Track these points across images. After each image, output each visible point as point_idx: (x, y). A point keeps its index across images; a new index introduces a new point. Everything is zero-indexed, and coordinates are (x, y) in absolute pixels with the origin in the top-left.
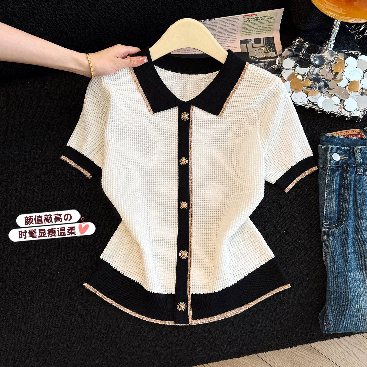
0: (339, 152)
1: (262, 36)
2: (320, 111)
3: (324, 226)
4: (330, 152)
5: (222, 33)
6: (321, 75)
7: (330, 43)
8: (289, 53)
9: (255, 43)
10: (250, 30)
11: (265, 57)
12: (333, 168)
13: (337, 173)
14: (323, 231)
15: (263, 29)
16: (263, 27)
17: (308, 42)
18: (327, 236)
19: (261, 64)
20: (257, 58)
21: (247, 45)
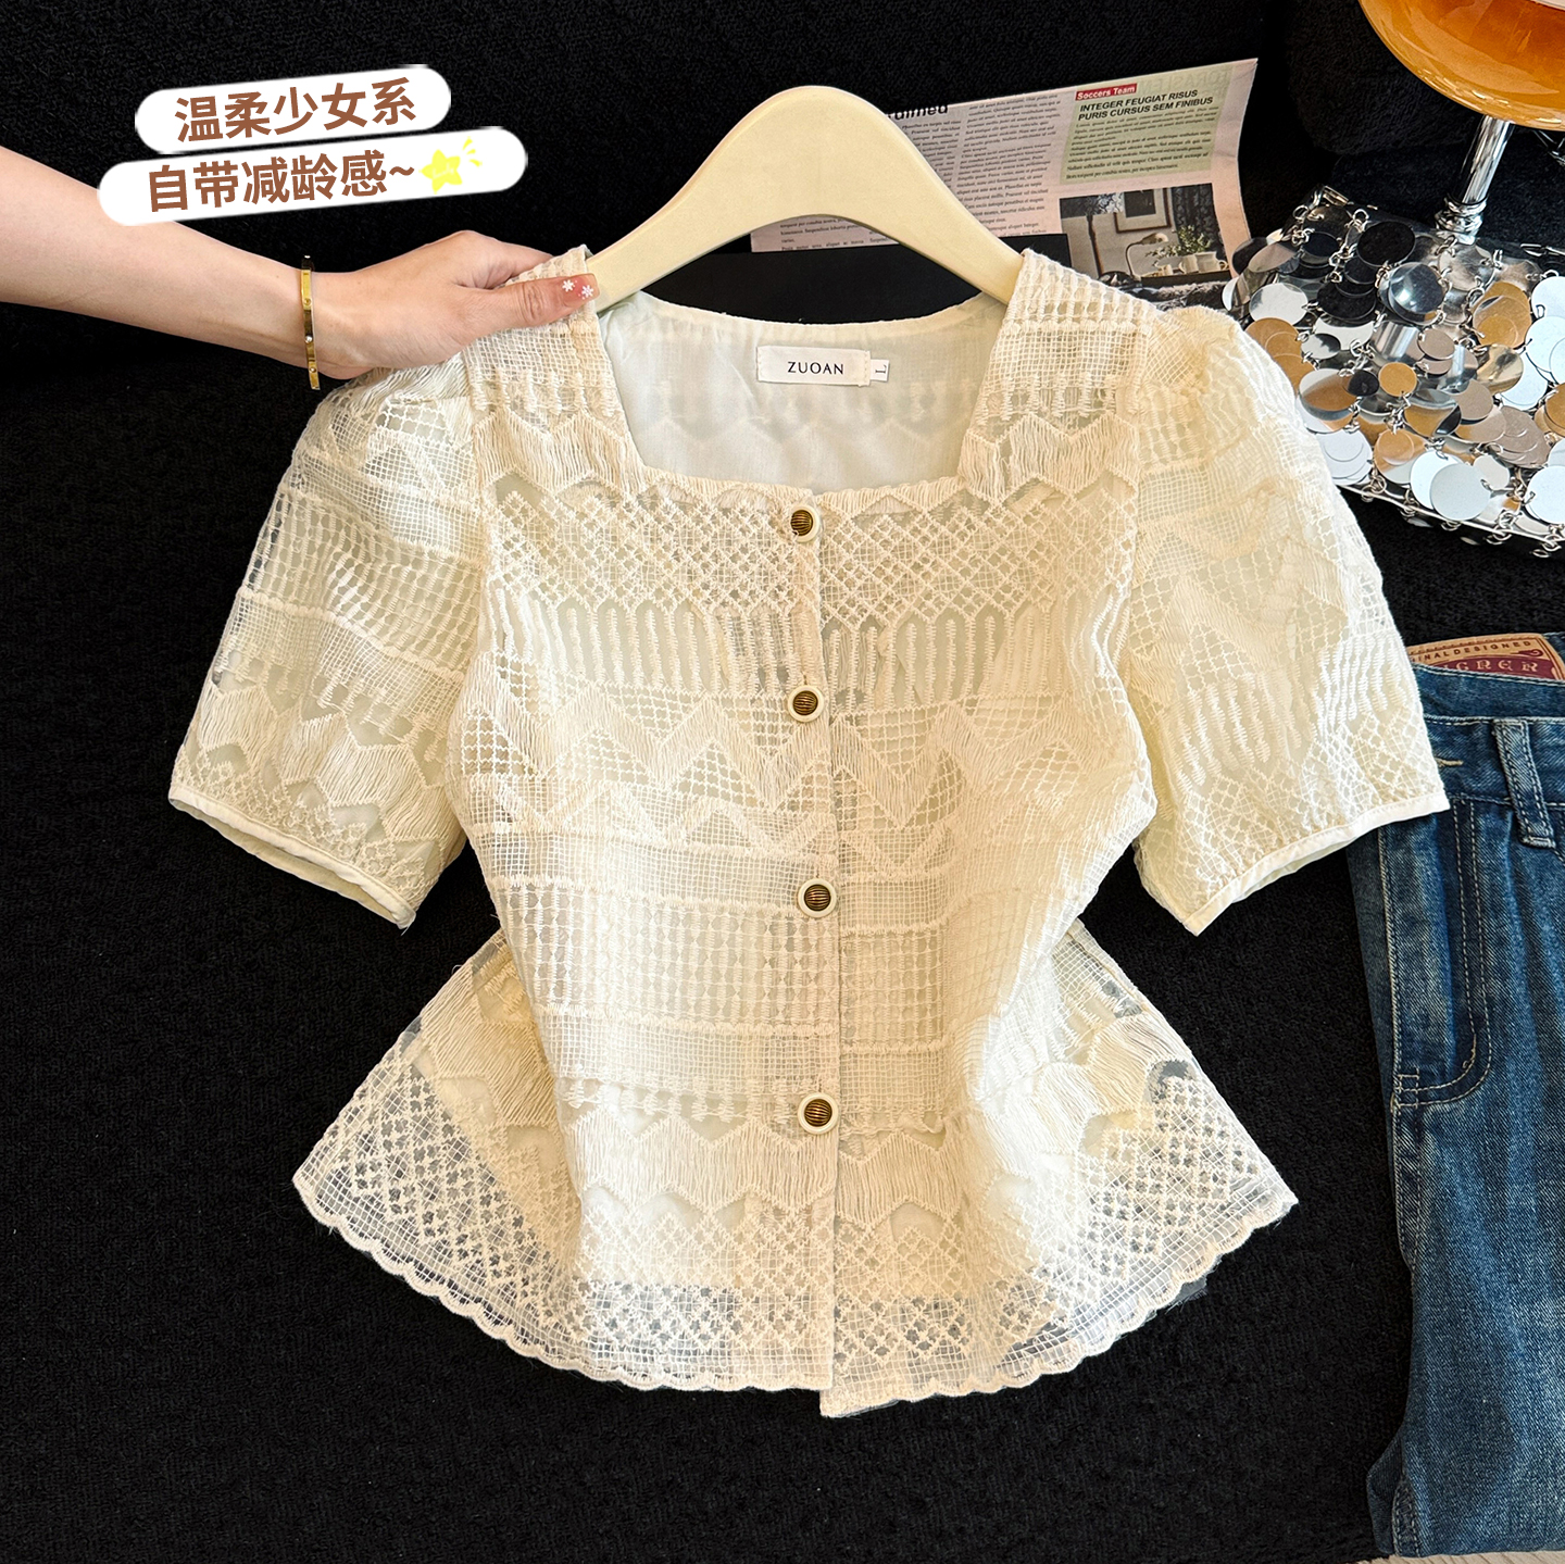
1: (1159, 181)
2: (1419, 516)
5: (982, 168)
6: (1426, 356)
7: (1466, 211)
8: (1284, 257)
9: (1128, 216)
10: (1105, 154)
11: (1171, 273)
15: (1164, 148)
16: (1164, 141)
17: (1364, 206)
20: (1138, 277)
21: (1090, 219)
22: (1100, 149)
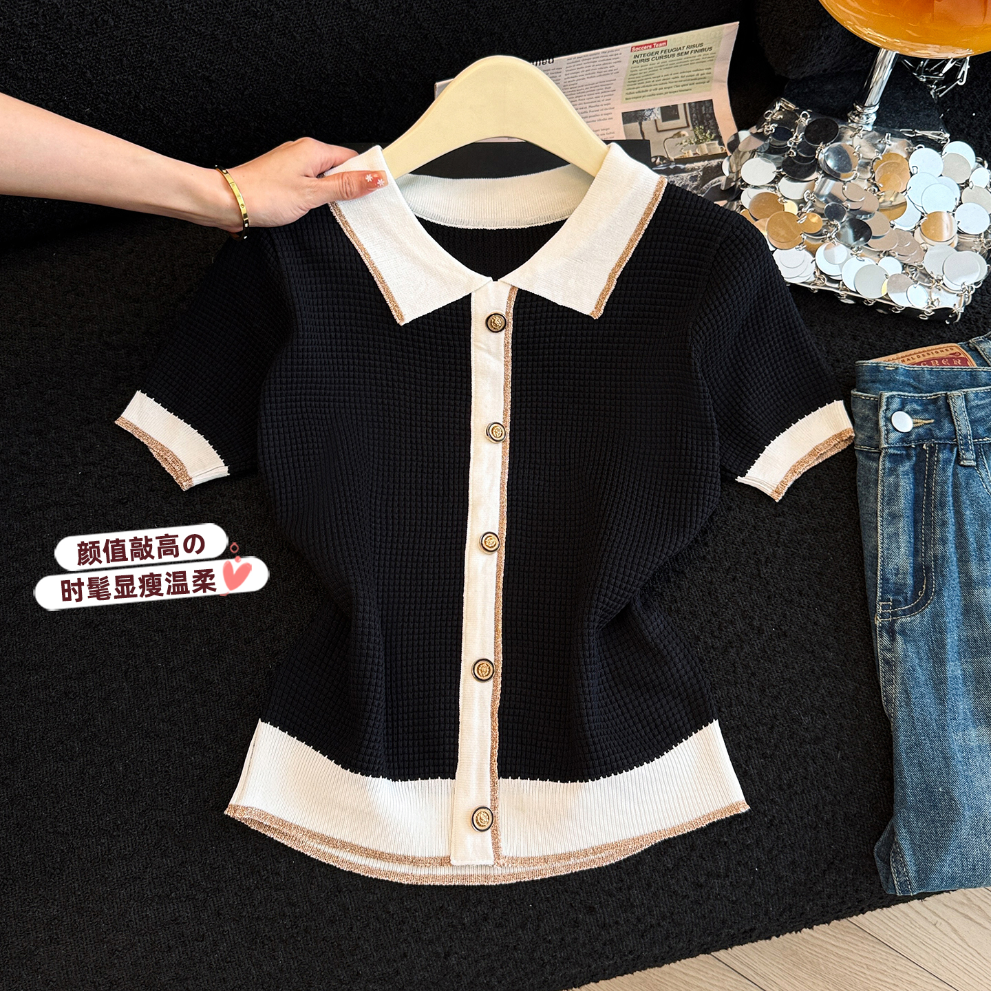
0: (908, 407)
1: (681, 99)
2: (849, 297)
3: (880, 610)
4: (886, 410)
6: (848, 200)
7: (866, 111)
8: (758, 143)
9: (665, 119)
10: (648, 84)
11: (691, 155)
12: (896, 452)
13: (907, 466)
14: (877, 623)
15: (683, 79)
16: (683, 74)
17: (806, 110)
18: (890, 636)
19: (684, 175)
20: (672, 158)
21: (641, 124)
22: (645, 81)
